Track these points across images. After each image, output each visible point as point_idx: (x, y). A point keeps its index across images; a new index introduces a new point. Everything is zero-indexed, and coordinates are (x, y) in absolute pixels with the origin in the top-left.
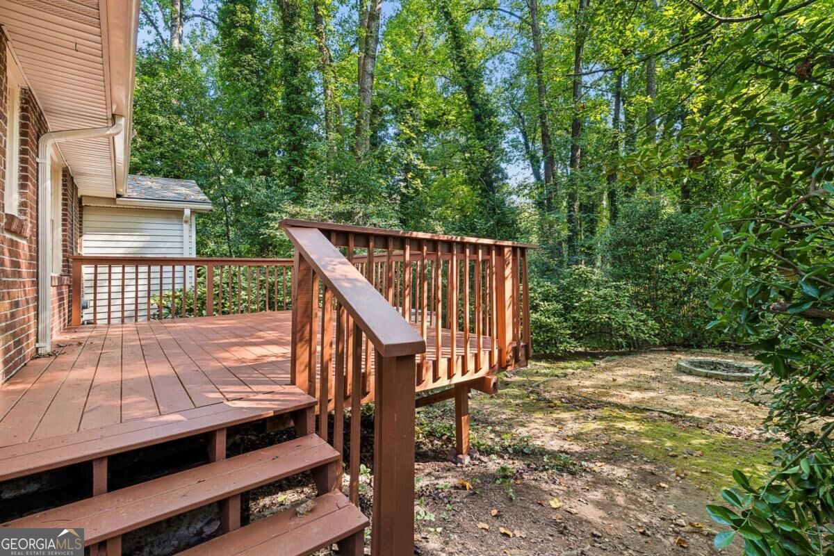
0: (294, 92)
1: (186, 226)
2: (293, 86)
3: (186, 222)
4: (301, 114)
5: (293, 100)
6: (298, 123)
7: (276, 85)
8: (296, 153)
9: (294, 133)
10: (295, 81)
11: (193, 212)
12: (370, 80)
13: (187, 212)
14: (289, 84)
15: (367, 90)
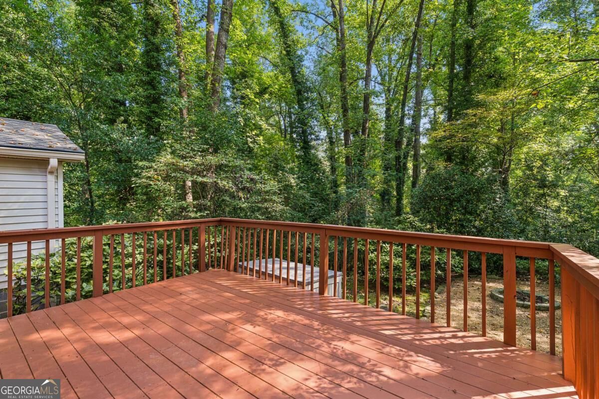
0: (153, 50)
1: (51, 178)
2: (153, 44)
3: (51, 173)
4: (159, 70)
5: (153, 57)
6: (158, 79)
7: (136, 42)
8: (156, 105)
9: (154, 88)
10: (157, 41)
11: (60, 161)
12: (223, 50)
13: (54, 162)
14: (148, 42)
15: (221, 58)
